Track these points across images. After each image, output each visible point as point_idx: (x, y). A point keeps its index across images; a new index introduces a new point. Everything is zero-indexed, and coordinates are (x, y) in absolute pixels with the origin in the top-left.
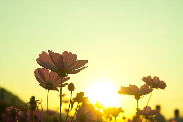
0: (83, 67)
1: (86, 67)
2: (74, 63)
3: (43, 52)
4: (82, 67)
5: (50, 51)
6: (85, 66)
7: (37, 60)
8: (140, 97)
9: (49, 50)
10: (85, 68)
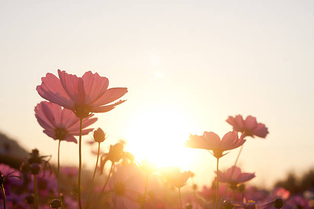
1: (124, 101)
2: (104, 93)
3: (48, 74)
5: (62, 71)
7: (38, 88)
8: (223, 154)
9: (59, 70)
10: (121, 102)
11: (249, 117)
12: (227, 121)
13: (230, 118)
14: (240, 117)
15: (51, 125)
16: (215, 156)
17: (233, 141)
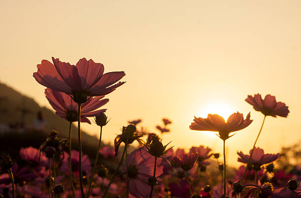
0: (118, 82)
1: (123, 83)
2: (100, 78)
3: (44, 61)
4: (116, 83)
5: (55, 59)
6: (121, 81)
7: (35, 75)
8: (229, 135)
9: (53, 58)
10: (121, 84)
11: (268, 96)
12: (246, 100)
13: (250, 97)
14: (258, 96)
15: (63, 108)
16: (221, 138)
17: (237, 123)
